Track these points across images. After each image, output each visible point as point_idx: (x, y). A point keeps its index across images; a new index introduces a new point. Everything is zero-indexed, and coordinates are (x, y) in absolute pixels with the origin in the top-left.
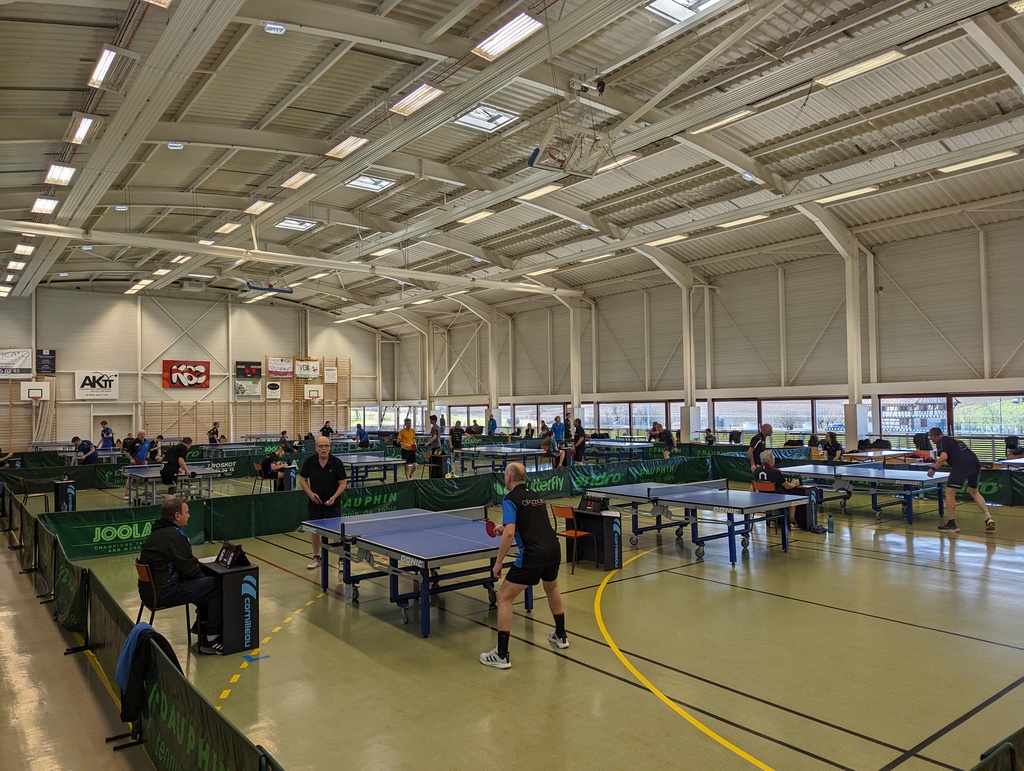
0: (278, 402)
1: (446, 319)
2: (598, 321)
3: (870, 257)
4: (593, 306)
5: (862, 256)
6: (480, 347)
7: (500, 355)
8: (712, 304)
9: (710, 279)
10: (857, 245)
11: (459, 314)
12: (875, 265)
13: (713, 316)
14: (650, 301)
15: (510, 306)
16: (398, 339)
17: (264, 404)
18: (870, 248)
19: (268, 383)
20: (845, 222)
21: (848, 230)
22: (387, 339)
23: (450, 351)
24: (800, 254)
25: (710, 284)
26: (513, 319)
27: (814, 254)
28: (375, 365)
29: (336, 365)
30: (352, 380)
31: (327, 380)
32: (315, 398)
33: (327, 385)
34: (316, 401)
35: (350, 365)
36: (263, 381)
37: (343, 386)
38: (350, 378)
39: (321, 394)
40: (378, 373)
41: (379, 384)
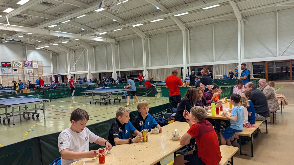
0: (18, 75)
1: (73, 48)
2: (120, 48)
3: (188, 31)
4: (118, 44)
5: (186, 31)
6: (84, 56)
7: (91, 59)
8: (150, 43)
9: (150, 36)
10: (185, 28)
11: (77, 46)
12: (190, 33)
13: (151, 47)
14: (134, 43)
15: (94, 44)
16: (58, 54)
17: (13, 75)
18: (188, 28)
19: (14, 69)
20: (182, 22)
21: (183, 24)
22: (54, 54)
23: (75, 58)
24: (172, 30)
25: (150, 38)
26: (94, 48)
27: (175, 30)
28: (50, 63)
29: (37, 63)
30: (43, 67)
31: (34, 67)
32: (31, 73)
33: (34, 69)
34: (31, 74)
35: (42, 62)
36: (12, 68)
37: (40, 69)
38: (42, 67)
39: (33, 72)
40: (52, 65)
41: (52, 68)
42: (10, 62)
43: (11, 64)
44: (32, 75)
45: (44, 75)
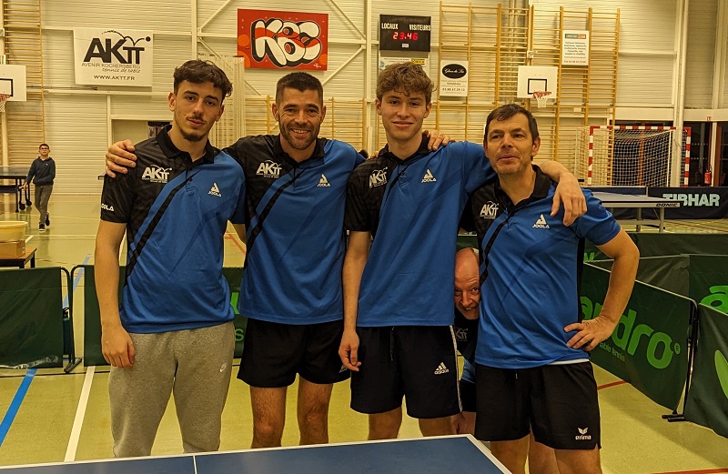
0: (463, 105)
19: (444, 63)
28: (673, 28)
29: (588, 27)
30: (621, 62)
31: (566, 60)
32: (540, 94)
33: (567, 71)
34: (542, 102)
35: (618, 25)
36: (433, 56)
37: (600, 75)
38: (616, 56)
39: (553, 88)
40: (679, 46)
41: (678, 69)
42: (427, 21)
43: (434, 28)
44: (549, 108)
45: (622, 114)
